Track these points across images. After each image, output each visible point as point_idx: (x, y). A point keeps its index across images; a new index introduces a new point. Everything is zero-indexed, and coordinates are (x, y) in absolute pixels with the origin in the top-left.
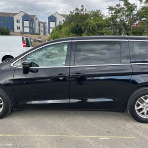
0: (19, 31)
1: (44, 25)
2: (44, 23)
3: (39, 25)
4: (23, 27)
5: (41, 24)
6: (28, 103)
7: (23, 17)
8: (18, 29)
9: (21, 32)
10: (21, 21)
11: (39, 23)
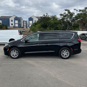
1: (26, 23)
2: (26, 22)
4: (15, 24)
5: (24, 22)
6: (25, 53)
8: (12, 25)
10: (13, 21)
11: (24, 21)
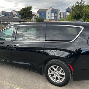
0: (49, 19)
1: (64, 14)
3: (61, 14)
4: (51, 16)
7: (51, 11)
8: (48, 17)
9: (50, 19)
10: (50, 13)
11: (61, 13)
